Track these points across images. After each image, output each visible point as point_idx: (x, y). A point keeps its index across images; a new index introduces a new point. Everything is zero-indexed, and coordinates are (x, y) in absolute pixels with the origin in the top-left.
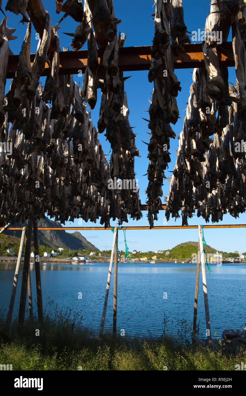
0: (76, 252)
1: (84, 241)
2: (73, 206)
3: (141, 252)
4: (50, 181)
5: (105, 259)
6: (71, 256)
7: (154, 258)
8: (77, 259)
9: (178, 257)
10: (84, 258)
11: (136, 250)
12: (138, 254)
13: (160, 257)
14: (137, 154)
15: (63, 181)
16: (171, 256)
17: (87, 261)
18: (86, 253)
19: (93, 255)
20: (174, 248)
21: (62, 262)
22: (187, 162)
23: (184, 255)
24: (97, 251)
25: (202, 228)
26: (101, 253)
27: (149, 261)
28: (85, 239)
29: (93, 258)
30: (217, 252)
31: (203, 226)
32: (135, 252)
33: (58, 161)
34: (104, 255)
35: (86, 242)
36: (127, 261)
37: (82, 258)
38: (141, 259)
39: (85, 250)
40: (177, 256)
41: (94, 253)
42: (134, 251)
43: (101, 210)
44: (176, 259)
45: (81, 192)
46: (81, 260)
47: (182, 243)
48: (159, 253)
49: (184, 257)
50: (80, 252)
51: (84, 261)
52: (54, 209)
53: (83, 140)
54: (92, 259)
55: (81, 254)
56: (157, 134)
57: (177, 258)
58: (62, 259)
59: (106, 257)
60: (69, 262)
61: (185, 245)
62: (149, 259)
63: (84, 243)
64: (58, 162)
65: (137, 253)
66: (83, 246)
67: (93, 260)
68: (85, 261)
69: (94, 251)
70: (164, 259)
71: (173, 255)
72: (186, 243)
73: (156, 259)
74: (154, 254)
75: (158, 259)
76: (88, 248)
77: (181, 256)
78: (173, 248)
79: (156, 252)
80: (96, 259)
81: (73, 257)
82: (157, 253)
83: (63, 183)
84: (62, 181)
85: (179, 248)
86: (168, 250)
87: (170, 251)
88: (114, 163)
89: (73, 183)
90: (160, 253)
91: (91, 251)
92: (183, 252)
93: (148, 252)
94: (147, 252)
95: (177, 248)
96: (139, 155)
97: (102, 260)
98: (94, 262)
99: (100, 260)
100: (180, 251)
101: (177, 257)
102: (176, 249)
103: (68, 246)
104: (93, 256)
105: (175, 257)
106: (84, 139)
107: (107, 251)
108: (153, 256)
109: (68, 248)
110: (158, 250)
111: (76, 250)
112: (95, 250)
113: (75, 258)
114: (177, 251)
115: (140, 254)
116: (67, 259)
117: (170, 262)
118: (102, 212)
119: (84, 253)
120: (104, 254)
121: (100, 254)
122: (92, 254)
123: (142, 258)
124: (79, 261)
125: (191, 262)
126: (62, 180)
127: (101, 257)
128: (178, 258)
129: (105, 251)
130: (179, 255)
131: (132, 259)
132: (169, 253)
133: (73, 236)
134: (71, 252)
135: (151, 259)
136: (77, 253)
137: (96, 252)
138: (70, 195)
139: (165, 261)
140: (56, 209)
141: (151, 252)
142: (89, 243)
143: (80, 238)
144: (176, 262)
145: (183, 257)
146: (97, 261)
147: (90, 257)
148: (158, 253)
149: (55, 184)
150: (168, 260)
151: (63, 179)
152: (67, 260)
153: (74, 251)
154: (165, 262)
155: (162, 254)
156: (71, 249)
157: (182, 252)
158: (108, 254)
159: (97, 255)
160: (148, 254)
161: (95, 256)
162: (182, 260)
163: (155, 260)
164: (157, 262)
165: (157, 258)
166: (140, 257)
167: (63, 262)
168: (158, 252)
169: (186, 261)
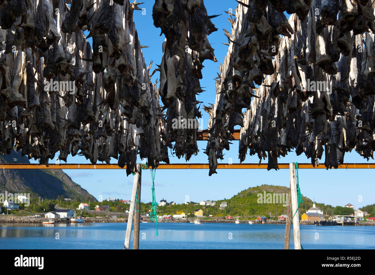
0: (52, 202)
1: (66, 183)
2: (73, 138)
3: (175, 203)
4: (36, 97)
5: (107, 216)
6: (42, 210)
7: (199, 214)
8: (54, 215)
9: (243, 212)
10: (68, 215)
11: (164, 200)
12: (168, 206)
13: (209, 212)
14: (210, 56)
15: (63, 97)
16: (229, 211)
17: (72, 220)
18: (72, 205)
19: (84, 209)
20: (235, 196)
21: (23, 222)
22: (301, 72)
23: (252, 210)
24: (92, 200)
25: (296, 168)
26: (99, 204)
27: (189, 219)
28: (70, 178)
29: (84, 214)
30: (314, 206)
31: (299, 164)
32: (163, 204)
33: (61, 66)
34: (104, 209)
35: (70, 185)
36: (149, 219)
37: (63, 215)
38: (175, 216)
39: (70, 199)
40: (240, 210)
41: (86, 205)
42: (161, 201)
43: (123, 144)
44: (238, 217)
45: (94, 117)
46: (61, 217)
47: (250, 188)
48: (208, 204)
49: (253, 214)
50: (59, 203)
51: (67, 221)
52: (33, 141)
53: (116, 32)
54: (82, 216)
55: (62, 206)
56: (260, 30)
57: (240, 215)
58: (25, 216)
59: (109, 213)
60: (37, 222)
61: (255, 191)
62: (188, 216)
63: (67, 187)
64: (60, 68)
65: (167, 204)
66: (65, 192)
67: (85, 217)
68: (68, 219)
69: (87, 202)
70: (216, 217)
71: (234, 209)
72: (258, 187)
73: (202, 216)
74: (199, 207)
75: (205, 217)
76: (75, 194)
77: (248, 211)
78: (233, 196)
79: (202, 203)
80: (89, 216)
81: (47, 212)
82: (204, 204)
83: (64, 102)
84: (61, 99)
85: (244, 196)
86: (225, 199)
87: (228, 202)
88: (168, 71)
89: (82, 101)
90: (210, 206)
91: (80, 201)
92: (251, 205)
93: (188, 203)
94: (186, 203)
95: (241, 196)
96: (214, 57)
97: (101, 217)
98: (86, 222)
99: (97, 217)
100: (246, 203)
101: (240, 212)
102: (239, 198)
103: (36, 192)
104: (85, 211)
105: (236, 213)
106: (117, 30)
107: (111, 202)
108: (197, 210)
109: (35, 195)
110: (206, 200)
111: (51, 199)
112: (89, 198)
113: (50, 215)
114: (241, 202)
115: (173, 206)
116: (35, 217)
117: (227, 222)
118: (125, 146)
119: (67, 205)
120: (104, 206)
121: (98, 206)
122: (81, 206)
123: (175, 214)
124: (57, 221)
125: (265, 221)
126: (60, 96)
127: (100, 213)
128: (243, 215)
129: (108, 200)
130: (244, 209)
131: (158, 216)
132: (226, 205)
133: (46, 174)
134: (41, 203)
135: (193, 216)
136: (54, 206)
137: (90, 203)
138: (72, 121)
139: (219, 220)
140: (37, 141)
141: (192, 203)
142: (78, 186)
143: (60, 177)
144: (237, 222)
145: (251, 213)
146: (92, 219)
147: (78, 213)
148: (205, 206)
149: (45, 100)
150: (224, 218)
151: (63, 95)
152: (34, 219)
153: (49, 202)
154: (219, 222)
155: (213, 207)
156: (43, 197)
157: (249, 203)
158: (113, 206)
159: (92, 209)
160: (187, 206)
161: (89, 211)
162: (250, 219)
163: (200, 218)
164: (204, 222)
165: (204, 214)
166: (172, 211)
167: (26, 222)
168: (206, 203)
169: (256, 220)
